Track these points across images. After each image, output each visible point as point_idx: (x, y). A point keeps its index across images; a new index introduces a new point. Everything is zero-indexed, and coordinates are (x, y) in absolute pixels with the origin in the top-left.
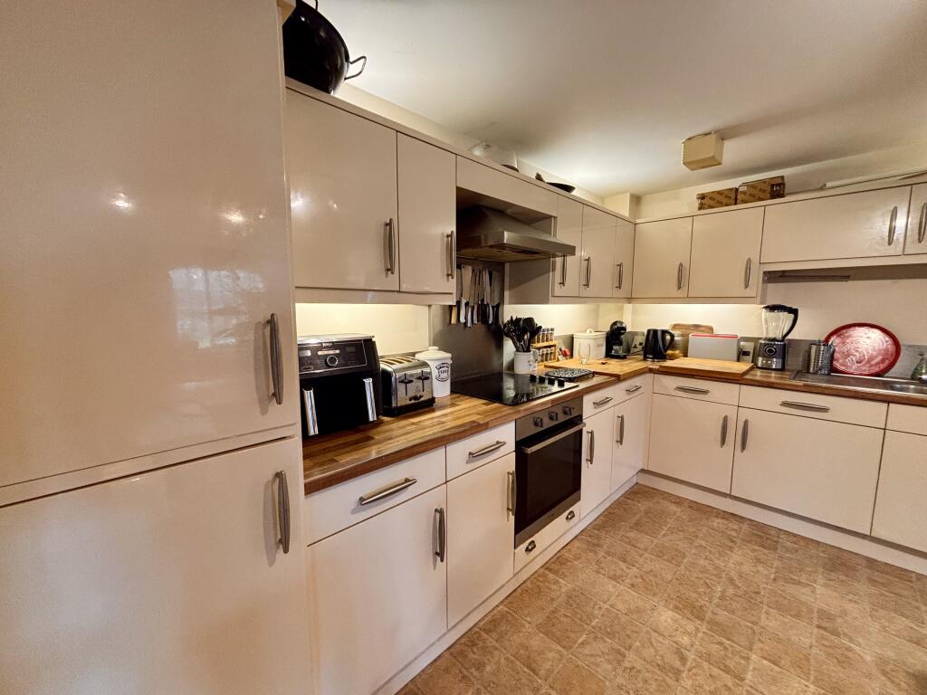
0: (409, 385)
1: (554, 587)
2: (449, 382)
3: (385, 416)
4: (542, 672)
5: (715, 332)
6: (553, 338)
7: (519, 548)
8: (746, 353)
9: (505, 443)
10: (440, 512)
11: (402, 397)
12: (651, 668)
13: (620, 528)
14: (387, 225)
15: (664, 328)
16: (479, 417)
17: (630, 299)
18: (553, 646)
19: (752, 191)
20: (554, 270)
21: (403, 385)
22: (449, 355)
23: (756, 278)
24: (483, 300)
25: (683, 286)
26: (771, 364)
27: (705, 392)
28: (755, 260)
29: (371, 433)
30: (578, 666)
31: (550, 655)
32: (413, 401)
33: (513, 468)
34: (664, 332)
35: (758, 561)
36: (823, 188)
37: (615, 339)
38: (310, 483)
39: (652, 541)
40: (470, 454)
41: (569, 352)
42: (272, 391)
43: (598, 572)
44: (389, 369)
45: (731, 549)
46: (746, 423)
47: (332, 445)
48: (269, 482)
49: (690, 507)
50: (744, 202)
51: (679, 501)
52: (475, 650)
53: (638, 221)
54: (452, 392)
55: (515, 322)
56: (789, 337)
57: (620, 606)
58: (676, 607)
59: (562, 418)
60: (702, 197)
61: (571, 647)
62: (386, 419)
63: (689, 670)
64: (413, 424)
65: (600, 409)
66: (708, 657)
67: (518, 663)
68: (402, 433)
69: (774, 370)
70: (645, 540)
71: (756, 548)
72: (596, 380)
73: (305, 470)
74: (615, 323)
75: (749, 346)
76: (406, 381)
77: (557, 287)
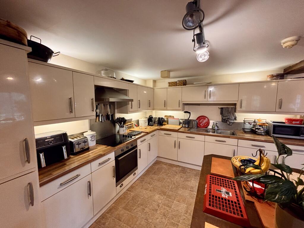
0: (79, 145)
1: (129, 195)
2: (95, 141)
3: (72, 155)
4: (122, 220)
5: (174, 118)
6: (132, 121)
7: (118, 187)
8: (181, 123)
9: (111, 158)
10: (89, 182)
11: (77, 149)
12: (151, 211)
13: (150, 175)
14: (70, 99)
15: (162, 117)
16: (102, 152)
17: (153, 109)
18: (126, 212)
19: (180, 83)
20: (129, 104)
21: (78, 145)
22: (94, 133)
23: (181, 105)
24: (107, 114)
25: (165, 106)
26: (186, 126)
27: (170, 135)
28: (181, 100)
29: (66, 162)
30: (132, 216)
31: (125, 215)
32: (81, 150)
33: (114, 165)
34: (162, 118)
35: (181, 177)
36: (193, 84)
37: (150, 120)
38: (41, 183)
39: (157, 177)
40: (99, 163)
41: (138, 125)
42: (26, 160)
43: (142, 188)
44: (73, 141)
45: (176, 175)
46: (179, 142)
47: (52, 168)
48: (26, 186)
49: (169, 165)
50: (178, 86)
51: (166, 164)
52: (103, 219)
53: (154, 88)
54: (97, 143)
55: (119, 119)
56: (190, 119)
57: (146, 197)
58: (160, 194)
59: (130, 147)
60: (169, 83)
61: (131, 211)
62: (72, 156)
63: (160, 209)
64: (81, 157)
65: (142, 143)
66: (164, 205)
67: (116, 219)
68: (76, 161)
69: (187, 127)
70: (156, 177)
71: (181, 174)
72: (142, 134)
73: (39, 179)
74: (150, 116)
75: (181, 121)
76: (79, 144)
77: (130, 109)
